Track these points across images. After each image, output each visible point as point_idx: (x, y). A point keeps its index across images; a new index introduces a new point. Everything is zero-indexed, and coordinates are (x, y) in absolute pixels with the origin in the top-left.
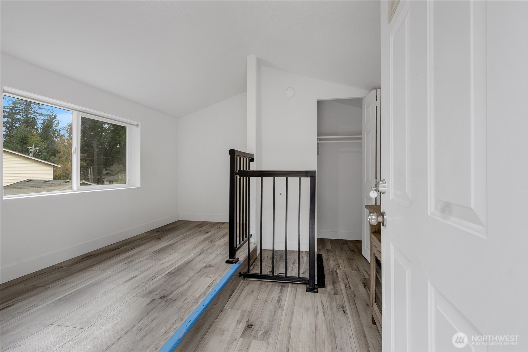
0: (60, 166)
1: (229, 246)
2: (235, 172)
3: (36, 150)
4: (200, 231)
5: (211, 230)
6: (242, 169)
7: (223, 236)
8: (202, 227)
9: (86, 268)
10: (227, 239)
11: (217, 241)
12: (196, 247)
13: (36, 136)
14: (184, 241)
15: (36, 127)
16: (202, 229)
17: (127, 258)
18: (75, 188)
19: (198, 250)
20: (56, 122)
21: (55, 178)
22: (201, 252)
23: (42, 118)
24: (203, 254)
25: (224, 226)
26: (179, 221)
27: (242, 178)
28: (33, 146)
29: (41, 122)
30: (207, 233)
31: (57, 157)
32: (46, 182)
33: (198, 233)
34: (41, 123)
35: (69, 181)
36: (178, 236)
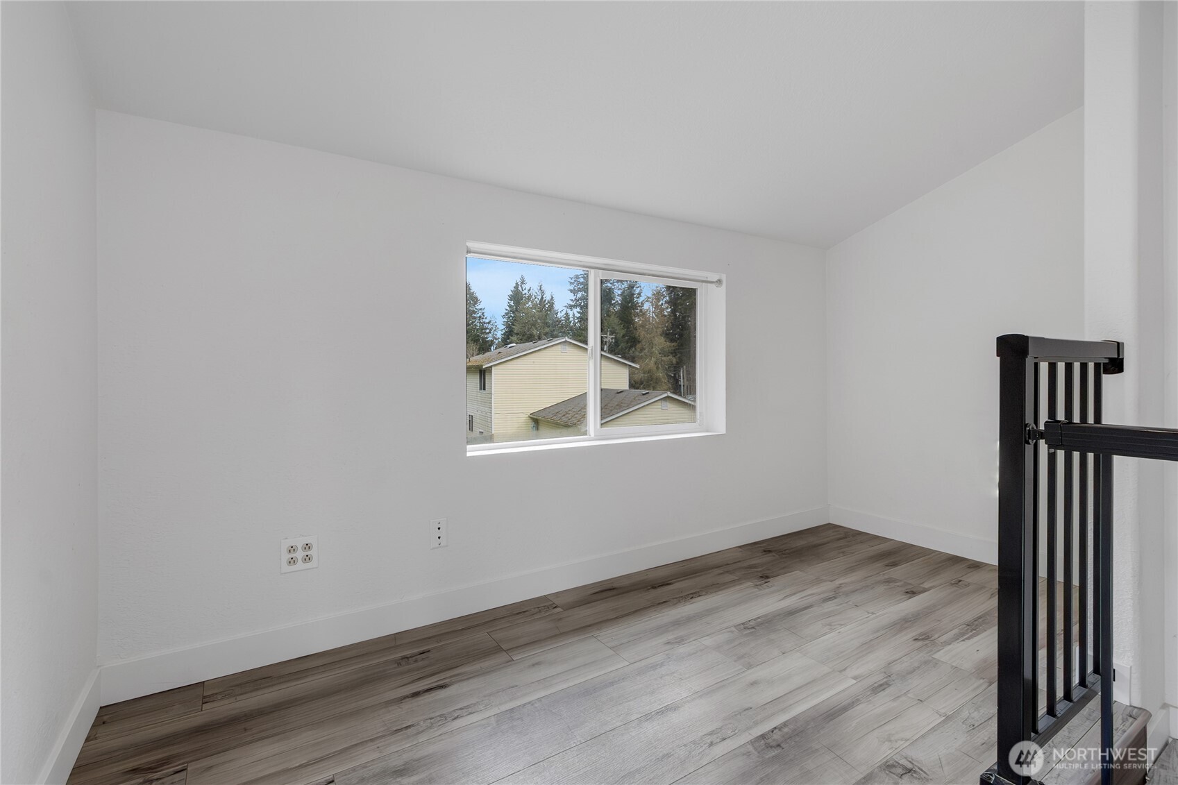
0: (637, 366)
1: (994, 688)
2: (1026, 425)
3: (612, 339)
4: (888, 581)
5: (926, 585)
6: (1061, 416)
7: (973, 627)
8: (894, 564)
9: (589, 626)
10: (986, 645)
11: (948, 643)
12: (868, 647)
13: (612, 317)
14: (830, 606)
15: (613, 302)
16: (896, 572)
17: (677, 624)
18: (592, 434)
19: (871, 665)
20: (637, 291)
21: (634, 385)
22: (878, 678)
23: (620, 287)
24: (888, 691)
25: (974, 578)
26: (829, 527)
27: (1061, 454)
28: (608, 333)
29: (620, 292)
30: (912, 593)
31: (639, 350)
32: (618, 393)
33: (881, 589)
34: (618, 295)
35: (648, 393)
36: (818, 581)
